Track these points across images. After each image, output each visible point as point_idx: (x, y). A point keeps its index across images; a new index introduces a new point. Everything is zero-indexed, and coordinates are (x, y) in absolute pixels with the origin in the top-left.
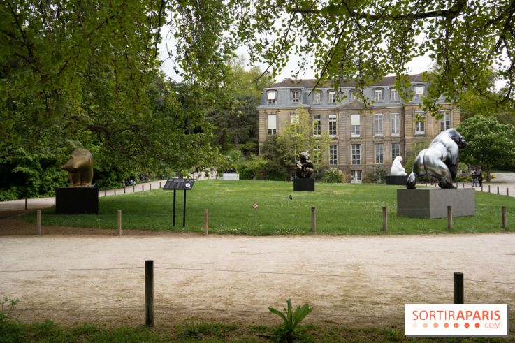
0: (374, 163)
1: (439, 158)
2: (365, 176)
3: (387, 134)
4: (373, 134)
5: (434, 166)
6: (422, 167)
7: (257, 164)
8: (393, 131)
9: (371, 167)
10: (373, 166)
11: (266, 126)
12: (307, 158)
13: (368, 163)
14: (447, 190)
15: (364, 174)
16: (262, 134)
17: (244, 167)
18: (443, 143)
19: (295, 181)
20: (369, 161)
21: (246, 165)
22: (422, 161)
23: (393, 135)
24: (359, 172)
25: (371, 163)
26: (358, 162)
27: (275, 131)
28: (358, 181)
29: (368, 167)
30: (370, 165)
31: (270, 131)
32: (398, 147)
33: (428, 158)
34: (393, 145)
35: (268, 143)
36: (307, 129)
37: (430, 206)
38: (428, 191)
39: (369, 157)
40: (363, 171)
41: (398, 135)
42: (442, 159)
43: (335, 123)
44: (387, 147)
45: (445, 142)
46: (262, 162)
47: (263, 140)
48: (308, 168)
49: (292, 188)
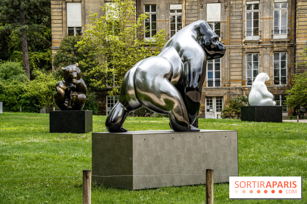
0: (243, 84)
1: (165, 76)
2: (228, 106)
3: (266, 36)
4: (243, 37)
5: (153, 90)
6: (132, 92)
7: (43, 86)
8: (277, 31)
9: (238, 92)
10: (242, 90)
11: (64, 21)
12: (75, 75)
13: (233, 85)
14: (182, 134)
15: (227, 102)
16: (58, 35)
17: (22, 91)
18: (178, 49)
19: (53, 116)
20: (236, 81)
21: (26, 88)
22: (131, 82)
23: (276, 37)
24: (219, 99)
25: (239, 85)
26: (218, 83)
27: (79, 30)
28: (216, 113)
29: (234, 91)
30: (236, 88)
31: (71, 31)
32: (284, 58)
33: (144, 74)
34: (276, 54)
35: (64, 51)
36: (130, 28)
37: (135, 164)
38: (131, 136)
39: (236, 75)
40: (225, 99)
41: (284, 36)
42: (169, 76)
43: (179, 19)
44: (266, 57)
45: (183, 45)
46: (51, 83)
47: (58, 46)
48: (74, 94)
49: (47, 128)
